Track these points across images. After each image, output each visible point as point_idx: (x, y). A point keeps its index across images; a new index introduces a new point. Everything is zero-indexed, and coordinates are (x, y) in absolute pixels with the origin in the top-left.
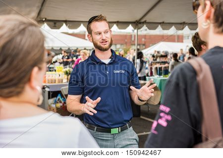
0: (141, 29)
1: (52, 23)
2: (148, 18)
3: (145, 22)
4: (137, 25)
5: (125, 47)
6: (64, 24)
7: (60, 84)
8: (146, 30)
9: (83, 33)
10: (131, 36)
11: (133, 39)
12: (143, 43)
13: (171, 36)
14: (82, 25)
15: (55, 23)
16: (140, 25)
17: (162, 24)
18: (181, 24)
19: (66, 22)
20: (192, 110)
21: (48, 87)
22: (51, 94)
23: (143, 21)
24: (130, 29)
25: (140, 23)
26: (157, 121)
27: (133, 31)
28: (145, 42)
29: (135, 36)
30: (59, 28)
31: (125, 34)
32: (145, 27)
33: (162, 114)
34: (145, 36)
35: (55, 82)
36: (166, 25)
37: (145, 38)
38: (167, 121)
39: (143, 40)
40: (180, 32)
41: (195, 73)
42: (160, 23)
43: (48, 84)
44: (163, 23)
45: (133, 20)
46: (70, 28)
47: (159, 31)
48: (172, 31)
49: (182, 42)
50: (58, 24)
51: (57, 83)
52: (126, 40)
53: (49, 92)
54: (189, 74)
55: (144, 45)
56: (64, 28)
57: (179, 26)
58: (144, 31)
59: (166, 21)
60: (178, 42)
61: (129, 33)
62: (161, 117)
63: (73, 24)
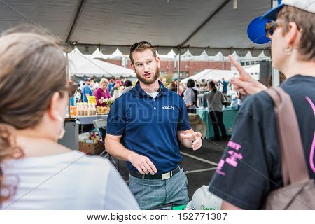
0: (184, 55)
1: (84, 48)
2: (192, 43)
3: (188, 47)
4: (179, 50)
5: (166, 75)
6: (98, 49)
7: (93, 116)
8: (190, 56)
9: (120, 59)
10: (173, 62)
11: (175, 66)
12: (187, 70)
13: (218, 62)
14: (118, 50)
15: (87, 48)
16: (182, 50)
17: (207, 49)
18: (228, 49)
19: (99, 46)
20: (268, 147)
21: (79, 120)
22: (82, 127)
23: (186, 45)
24: (171, 55)
25: (183, 48)
26: (225, 159)
27: (175, 57)
28: (189, 69)
29: (177, 62)
30: (91, 53)
31: (166, 60)
32: (188, 53)
33: (231, 152)
34: (188, 63)
35: (87, 114)
36: (212, 50)
37: (189, 65)
38: (237, 160)
39: (186, 66)
40: (227, 58)
41: (272, 103)
42: (205, 48)
43: (79, 117)
44: (209, 47)
45: (176, 45)
46: (104, 53)
47: (203, 57)
48: (219, 57)
49: (230, 69)
50: (90, 49)
51: (89, 116)
52: (168, 67)
53: (80, 125)
54: (265, 105)
55: (187, 72)
56: (98, 53)
57: (226, 51)
58: (187, 56)
59: (211, 46)
60: (225, 69)
61: (171, 59)
62: (229, 156)
63: (108, 48)
